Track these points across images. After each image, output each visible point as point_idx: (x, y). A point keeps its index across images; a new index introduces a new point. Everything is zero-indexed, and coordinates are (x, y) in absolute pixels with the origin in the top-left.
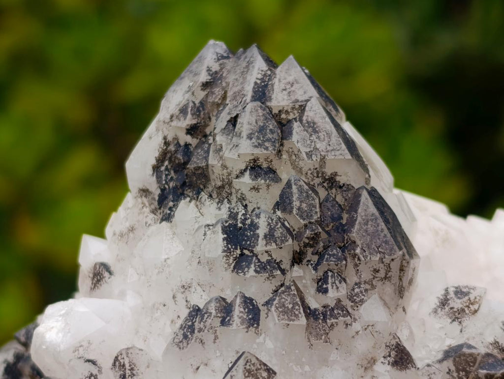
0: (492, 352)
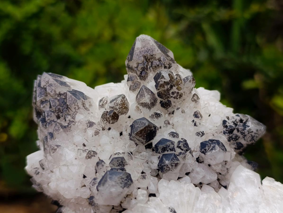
0: (111, 109)
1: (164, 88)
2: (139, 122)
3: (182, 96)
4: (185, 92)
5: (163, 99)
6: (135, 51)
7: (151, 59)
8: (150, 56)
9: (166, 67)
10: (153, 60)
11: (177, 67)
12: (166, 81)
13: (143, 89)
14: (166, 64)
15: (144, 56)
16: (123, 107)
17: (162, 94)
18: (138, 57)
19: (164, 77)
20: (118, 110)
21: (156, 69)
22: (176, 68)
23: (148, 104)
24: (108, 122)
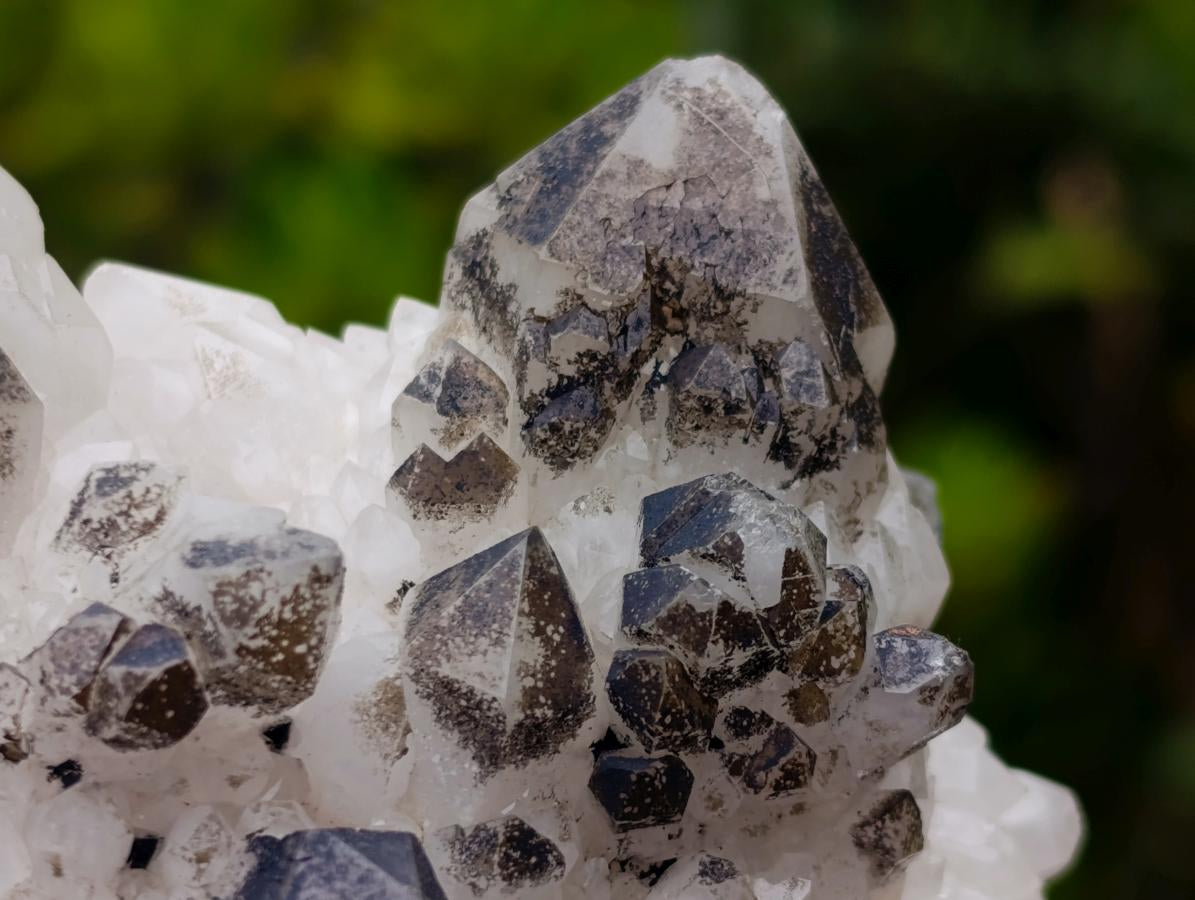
0: (163, 620)
1: (692, 654)
2: (353, 875)
3: (798, 784)
4: (840, 753)
5: (633, 735)
6: (601, 180)
7: (705, 317)
8: (712, 289)
9: (789, 450)
10: (710, 332)
11: (869, 485)
12: (742, 602)
13: (513, 566)
14: (801, 423)
15: (654, 262)
16: (280, 657)
17: (654, 700)
18: (600, 245)
19: (738, 558)
20: (220, 663)
21: (698, 428)
22: (863, 491)
23: (500, 719)
24: (82, 718)
